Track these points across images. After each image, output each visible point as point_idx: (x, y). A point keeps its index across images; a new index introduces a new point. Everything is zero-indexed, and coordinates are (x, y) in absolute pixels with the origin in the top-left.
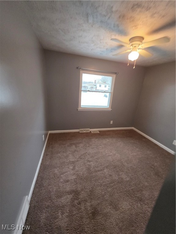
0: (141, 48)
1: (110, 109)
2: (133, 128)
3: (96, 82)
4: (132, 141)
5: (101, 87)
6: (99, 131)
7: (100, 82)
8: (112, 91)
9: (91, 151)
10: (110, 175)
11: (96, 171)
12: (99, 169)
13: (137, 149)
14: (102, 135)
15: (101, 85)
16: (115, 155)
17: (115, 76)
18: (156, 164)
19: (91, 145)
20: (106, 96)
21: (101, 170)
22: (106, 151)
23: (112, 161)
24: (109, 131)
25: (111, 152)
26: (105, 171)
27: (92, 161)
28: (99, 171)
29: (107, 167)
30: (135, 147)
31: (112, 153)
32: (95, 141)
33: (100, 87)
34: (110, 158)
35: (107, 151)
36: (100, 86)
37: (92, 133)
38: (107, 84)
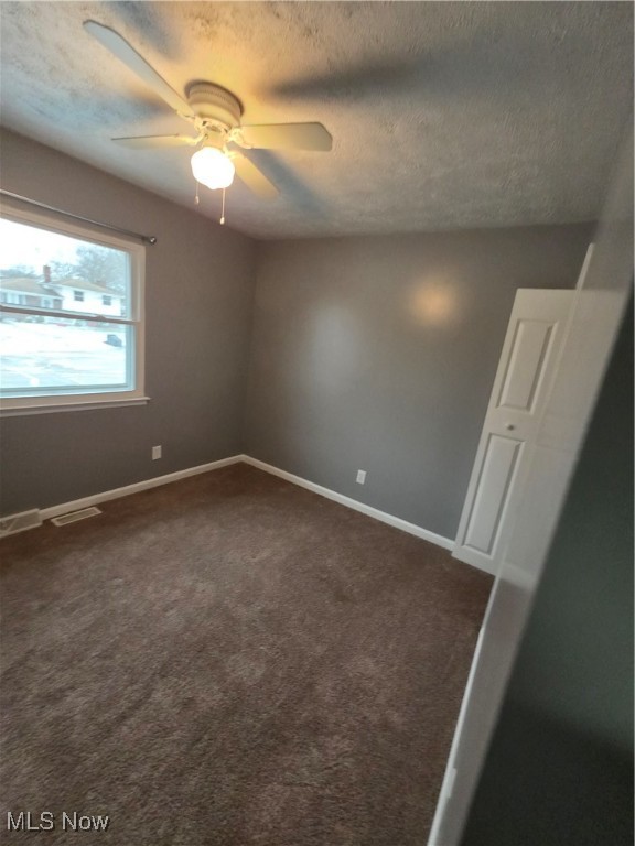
0: (240, 143)
1: (142, 397)
2: (243, 458)
3: (53, 275)
4: (250, 507)
5: (81, 299)
6: (100, 506)
7: (75, 277)
8: (140, 317)
9: (58, 630)
10: (188, 704)
11: (107, 731)
12: (124, 704)
13: (270, 532)
14: (116, 519)
15: (81, 293)
16: (192, 590)
17: (141, 250)
18: (330, 562)
19: (57, 596)
20: (113, 341)
21: (137, 705)
22: (150, 589)
23: (186, 629)
24: (149, 492)
25: (174, 588)
26: (157, 696)
27: (72, 688)
28: (123, 718)
29: (164, 672)
30: (261, 529)
31: (178, 592)
32: (81, 566)
33: (77, 299)
34: (173, 620)
35: (156, 592)
36: (79, 297)
37: (58, 524)
38: (114, 291)
